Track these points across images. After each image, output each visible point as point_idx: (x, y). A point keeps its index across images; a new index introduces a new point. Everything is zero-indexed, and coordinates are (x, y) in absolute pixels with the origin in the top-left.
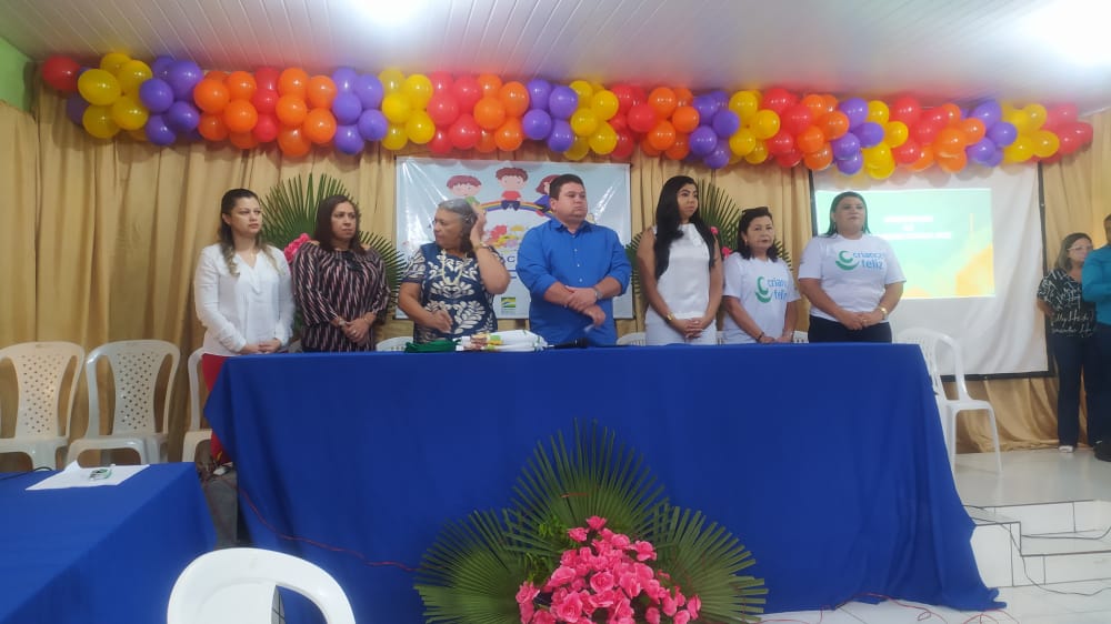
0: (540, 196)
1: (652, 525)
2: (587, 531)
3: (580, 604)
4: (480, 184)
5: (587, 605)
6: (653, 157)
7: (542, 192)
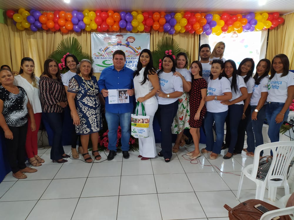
0: (127, 42)
6: (156, 31)
7: (127, 41)
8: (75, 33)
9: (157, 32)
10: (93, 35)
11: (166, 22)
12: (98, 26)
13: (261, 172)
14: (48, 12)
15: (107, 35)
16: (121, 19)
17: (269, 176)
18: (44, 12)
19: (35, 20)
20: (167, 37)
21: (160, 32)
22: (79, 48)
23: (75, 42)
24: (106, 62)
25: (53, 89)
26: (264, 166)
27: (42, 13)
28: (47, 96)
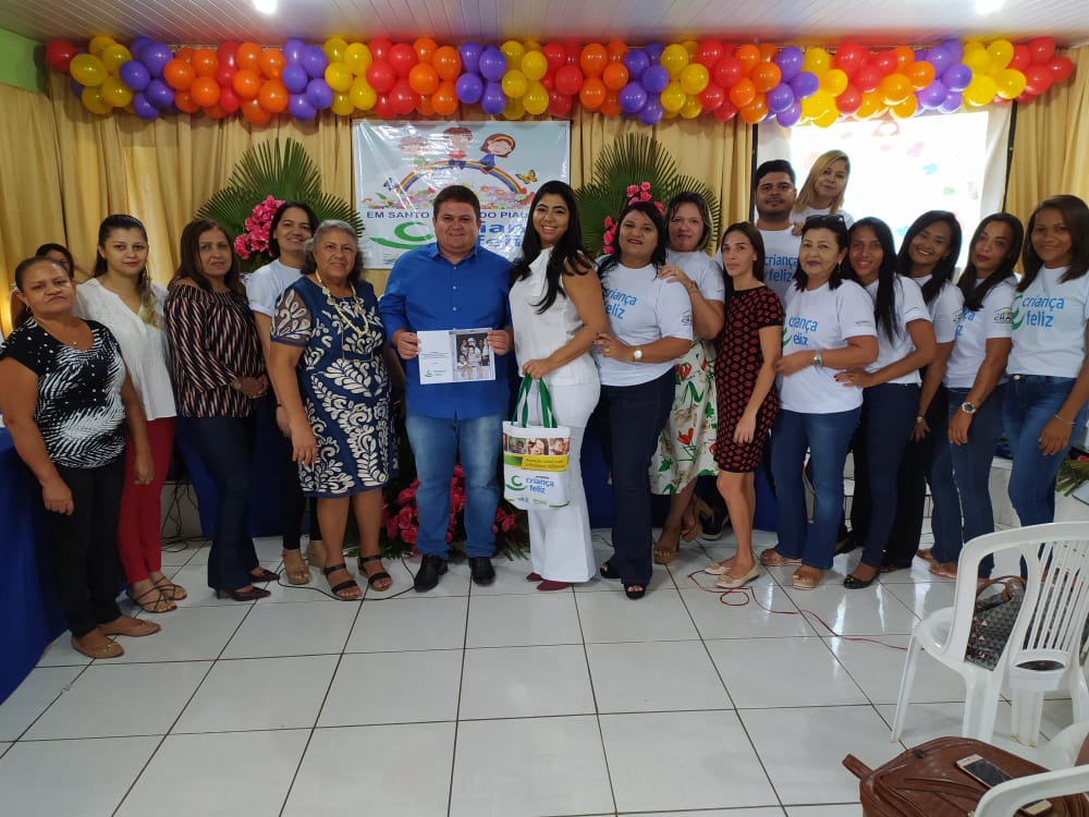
0: (484, 154)
6: (593, 113)
7: (487, 151)
8: (294, 124)
9: (596, 116)
10: (361, 129)
11: (630, 80)
12: (379, 95)
13: (982, 638)
14: (199, 47)
15: (413, 131)
16: (463, 71)
17: (1014, 651)
18: (183, 46)
19: (149, 79)
20: (632, 135)
21: (606, 118)
22: (311, 180)
23: (296, 155)
24: (407, 231)
25: (215, 329)
26: (993, 614)
27: (174, 51)
28: (194, 358)
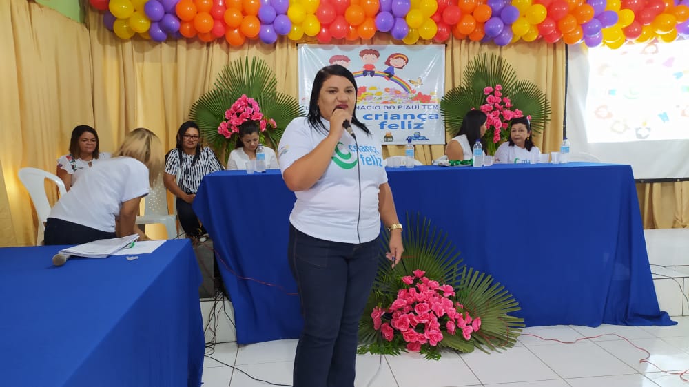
0: (387, 67)
1: (452, 275)
2: (414, 278)
3: (408, 321)
4: (349, 60)
5: (412, 321)
6: (461, 40)
7: (389, 65)
8: (257, 48)
9: (464, 42)
10: (304, 49)
11: (493, 15)
12: (322, 25)
19: (163, 13)
20: (485, 55)
21: (471, 43)
22: (270, 85)
23: (260, 68)
